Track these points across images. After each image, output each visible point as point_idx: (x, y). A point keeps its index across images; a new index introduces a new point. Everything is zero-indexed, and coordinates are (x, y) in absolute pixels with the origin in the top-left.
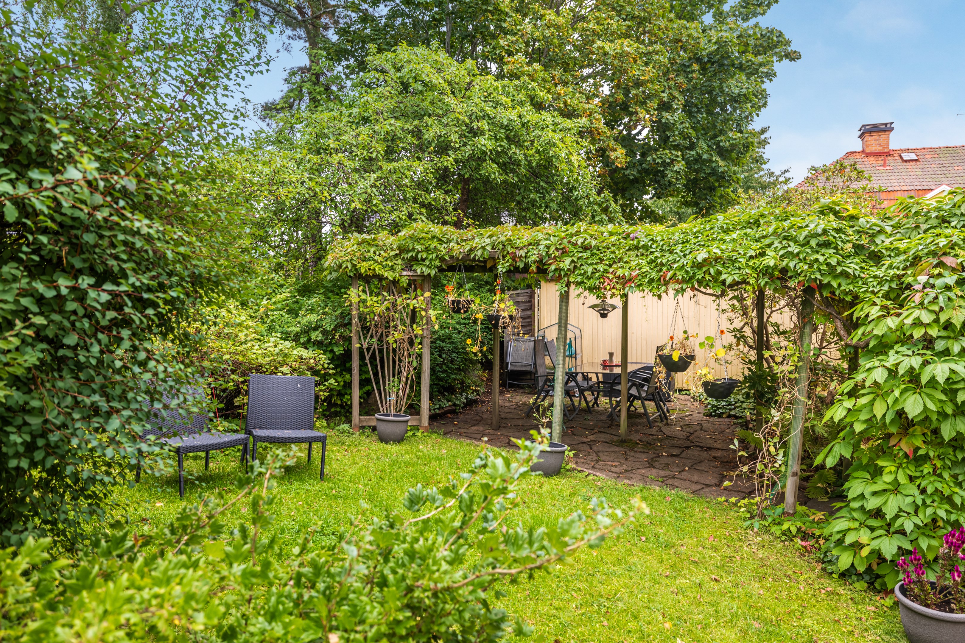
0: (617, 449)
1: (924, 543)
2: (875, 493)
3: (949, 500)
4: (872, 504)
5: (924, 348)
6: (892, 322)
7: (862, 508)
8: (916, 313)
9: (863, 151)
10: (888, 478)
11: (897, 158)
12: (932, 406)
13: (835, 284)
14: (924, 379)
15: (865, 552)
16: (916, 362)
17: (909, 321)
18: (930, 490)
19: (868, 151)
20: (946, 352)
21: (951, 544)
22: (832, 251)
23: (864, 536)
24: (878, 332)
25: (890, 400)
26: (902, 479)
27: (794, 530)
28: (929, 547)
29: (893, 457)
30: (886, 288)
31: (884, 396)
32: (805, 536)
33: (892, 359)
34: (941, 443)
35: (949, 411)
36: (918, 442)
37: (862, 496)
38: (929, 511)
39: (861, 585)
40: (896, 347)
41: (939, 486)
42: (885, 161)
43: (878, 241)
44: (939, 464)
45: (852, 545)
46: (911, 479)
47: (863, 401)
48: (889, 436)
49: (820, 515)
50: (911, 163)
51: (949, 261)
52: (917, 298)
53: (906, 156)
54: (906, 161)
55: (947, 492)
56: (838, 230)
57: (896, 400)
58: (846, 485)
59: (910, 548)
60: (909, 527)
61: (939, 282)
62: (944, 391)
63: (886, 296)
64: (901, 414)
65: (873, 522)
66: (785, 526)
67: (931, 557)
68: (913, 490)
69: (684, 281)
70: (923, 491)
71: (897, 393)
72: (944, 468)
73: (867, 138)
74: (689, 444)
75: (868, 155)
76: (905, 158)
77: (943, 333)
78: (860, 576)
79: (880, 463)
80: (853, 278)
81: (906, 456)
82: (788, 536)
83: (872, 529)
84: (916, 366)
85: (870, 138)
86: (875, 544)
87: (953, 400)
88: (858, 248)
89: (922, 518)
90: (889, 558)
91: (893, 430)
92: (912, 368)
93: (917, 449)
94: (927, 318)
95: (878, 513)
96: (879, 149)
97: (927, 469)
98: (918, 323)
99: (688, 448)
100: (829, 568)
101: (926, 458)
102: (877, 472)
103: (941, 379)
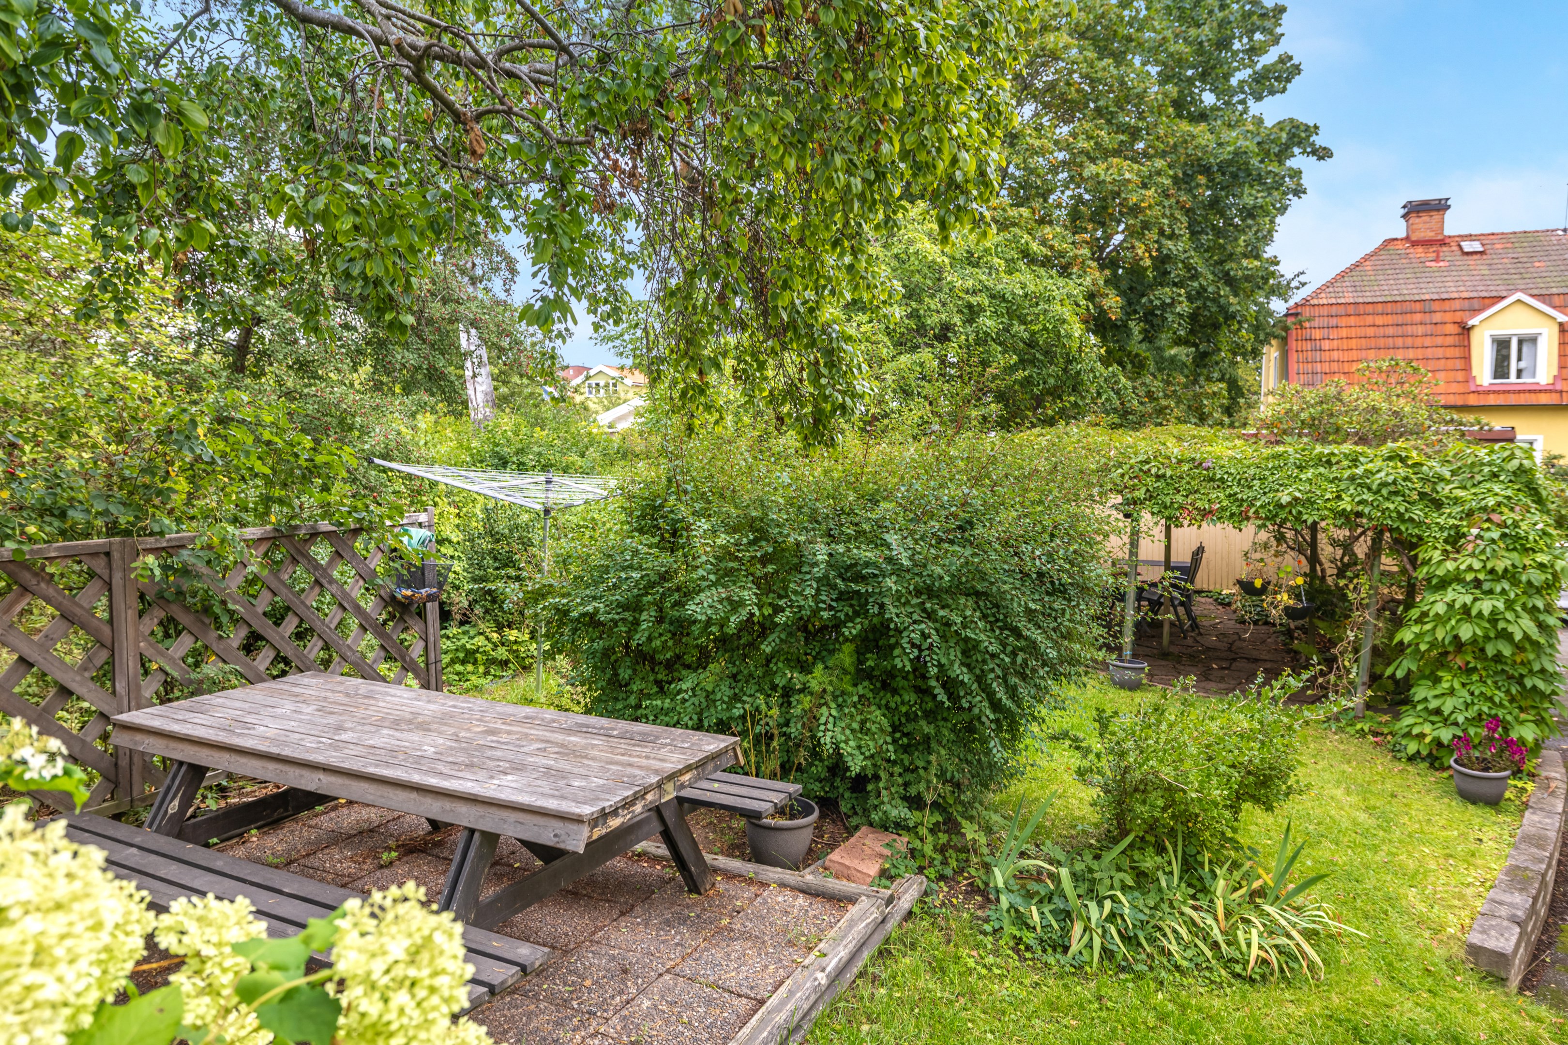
0: (1164, 663)
1: (1472, 731)
2: (1436, 697)
3: (1491, 699)
4: (1433, 704)
5: (1476, 587)
6: (1450, 565)
7: (1426, 708)
8: (1469, 561)
9: (1407, 238)
10: (1446, 685)
11: (1455, 248)
12: (1479, 632)
13: (1403, 528)
14: (1474, 612)
15: (1428, 740)
16: (1468, 599)
17: (1463, 567)
18: (1477, 693)
19: (1414, 238)
20: (1491, 592)
21: (1489, 729)
22: (1400, 498)
23: (1427, 729)
24: (1440, 572)
25: (1448, 628)
26: (1457, 685)
27: (1366, 729)
28: (1476, 734)
29: (1450, 669)
30: (1445, 534)
31: (1444, 624)
32: (1376, 734)
33: (1449, 595)
34: (1486, 659)
35: (1492, 635)
36: (1469, 658)
37: (1425, 700)
38: (1476, 708)
39: (1424, 765)
40: (1454, 585)
41: (1484, 689)
42: (1438, 252)
43: (1439, 489)
44: (1484, 673)
45: (1417, 735)
46: (1464, 685)
47: (1428, 627)
48: (1447, 653)
49: (1386, 718)
50: (1475, 257)
51: (1495, 517)
52: (1470, 547)
53: (1467, 246)
54: (1468, 254)
55: (1489, 694)
56: (1406, 479)
57: (1453, 628)
58: (1413, 691)
59: (1461, 734)
60: (1461, 719)
61: (1487, 535)
62: (1489, 621)
63: (1446, 541)
64: (1456, 637)
65: (1434, 718)
66: (1359, 726)
67: (1477, 741)
68: (1464, 693)
69: (1267, 518)
70: (1472, 694)
71: (1453, 622)
72: (1488, 676)
73: (1414, 220)
74: (1233, 656)
75: (1415, 244)
76: (1466, 250)
77: (1489, 577)
78: (1423, 759)
79: (1440, 674)
80: (1419, 524)
81: (1460, 668)
82: (1362, 733)
83: (1433, 723)
84: (1469, 603)
85: (1417, 220)
86: (1435, 734)
87: (1495, 627)
88: (1422, 495)
89: (1470, 714)
90: (1446, 742)
91: (1451, 649)
92: (1465, 605)
93: (1468, 663)
94: (1477, 565)
95: (1438, 712)
96: (1430, 235)
97: (1475, 677)
98: (1470, 568)
99: (1234, 660)
100: (1399, 755)
101: (1475, 669)
102: (1437, 680)
103: (1486, 613)
